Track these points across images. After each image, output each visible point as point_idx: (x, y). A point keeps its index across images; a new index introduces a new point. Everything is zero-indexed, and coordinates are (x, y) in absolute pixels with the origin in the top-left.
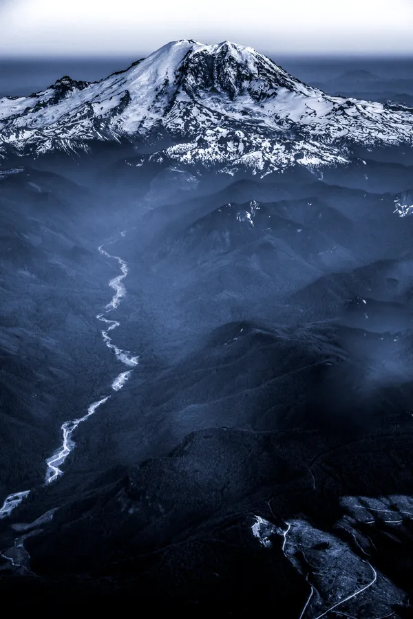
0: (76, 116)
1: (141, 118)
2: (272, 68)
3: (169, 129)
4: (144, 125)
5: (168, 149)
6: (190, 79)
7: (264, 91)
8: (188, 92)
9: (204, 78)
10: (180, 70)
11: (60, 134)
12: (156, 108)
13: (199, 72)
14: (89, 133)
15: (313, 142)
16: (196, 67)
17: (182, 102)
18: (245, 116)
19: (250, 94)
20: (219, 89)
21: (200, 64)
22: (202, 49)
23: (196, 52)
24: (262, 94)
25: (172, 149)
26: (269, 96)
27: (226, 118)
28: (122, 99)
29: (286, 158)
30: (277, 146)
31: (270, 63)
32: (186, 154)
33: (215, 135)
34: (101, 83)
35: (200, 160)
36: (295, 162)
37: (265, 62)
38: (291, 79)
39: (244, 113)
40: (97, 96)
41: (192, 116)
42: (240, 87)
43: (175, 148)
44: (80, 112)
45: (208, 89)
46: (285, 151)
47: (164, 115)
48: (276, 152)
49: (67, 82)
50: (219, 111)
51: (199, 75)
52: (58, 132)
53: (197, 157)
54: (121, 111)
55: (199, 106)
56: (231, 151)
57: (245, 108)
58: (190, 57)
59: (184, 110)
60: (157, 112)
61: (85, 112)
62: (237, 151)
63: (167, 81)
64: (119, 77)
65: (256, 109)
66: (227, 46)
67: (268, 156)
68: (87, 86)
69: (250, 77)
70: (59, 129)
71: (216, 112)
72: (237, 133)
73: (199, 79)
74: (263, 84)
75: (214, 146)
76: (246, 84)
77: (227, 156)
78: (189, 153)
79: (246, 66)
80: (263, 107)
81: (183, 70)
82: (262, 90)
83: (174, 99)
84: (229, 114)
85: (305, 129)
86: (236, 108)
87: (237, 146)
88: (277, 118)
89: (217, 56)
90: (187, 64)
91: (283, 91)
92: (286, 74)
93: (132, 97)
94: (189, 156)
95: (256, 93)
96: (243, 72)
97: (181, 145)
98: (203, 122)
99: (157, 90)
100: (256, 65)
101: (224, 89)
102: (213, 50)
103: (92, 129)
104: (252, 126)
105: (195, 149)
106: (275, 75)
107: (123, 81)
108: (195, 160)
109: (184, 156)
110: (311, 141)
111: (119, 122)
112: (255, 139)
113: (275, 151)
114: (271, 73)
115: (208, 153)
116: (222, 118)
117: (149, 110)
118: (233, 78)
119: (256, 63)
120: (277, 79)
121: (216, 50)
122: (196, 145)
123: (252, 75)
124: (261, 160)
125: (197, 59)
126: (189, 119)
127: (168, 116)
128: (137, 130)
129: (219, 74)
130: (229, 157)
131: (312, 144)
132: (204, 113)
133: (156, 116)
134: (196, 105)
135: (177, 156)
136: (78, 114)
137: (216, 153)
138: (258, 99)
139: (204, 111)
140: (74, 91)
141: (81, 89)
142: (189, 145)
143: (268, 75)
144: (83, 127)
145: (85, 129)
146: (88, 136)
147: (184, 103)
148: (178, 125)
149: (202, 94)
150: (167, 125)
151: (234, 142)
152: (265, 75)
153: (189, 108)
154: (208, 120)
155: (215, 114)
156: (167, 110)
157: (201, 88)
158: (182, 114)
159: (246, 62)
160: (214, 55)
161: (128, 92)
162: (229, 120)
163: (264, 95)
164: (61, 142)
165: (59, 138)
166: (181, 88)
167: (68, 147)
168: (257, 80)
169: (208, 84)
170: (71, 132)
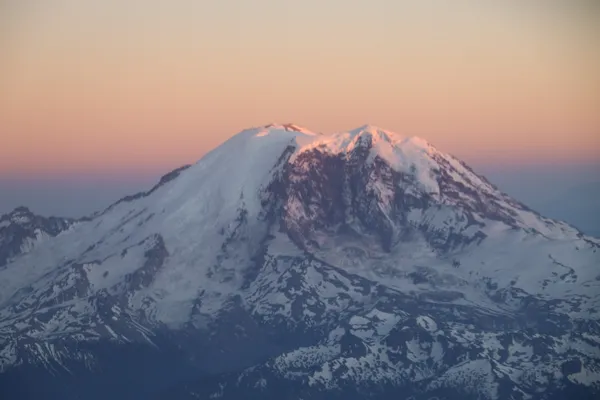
0: (51, 291)
1: (192, 294)
2: (469, 181)
3: (260, 317)
4: (203, 309)
5: (278, 360)
6: (294, 207)
7: (457, 231)
8: (292, 235)
9: (323, 204)
10: (270, 188)
11: (27, 330)
12: (224, 270)
13: (311, 193)
14: (89, 327)
15: (590, 337)
16: (305, 182)
17: (281, 257)
18: (420, 285)
19: (428, 238)
20: (358, 229)
21: (312, 173)
22: (316, 144)
23: (302, 150)
24: (452, 236)
25: (287, 360)
26: (468, 241)
27: (382, 289)
28: (148, 254)
29: (544, 374)
30: (515, 347)
31: (461, 169)
32: (320, 370)
33: (370, 326)
34: (96, 221)
35: (350, 381)
36: (565, 380)
37: (452, 169)
38: (508, 202)
39: (417, 278)
40: (91, 248)
41: (306, 287)
42: (403, 222)
43: (291, 357)
44: (59, 284)
45: (336, 228)
46: (534, 357)
47: (245, 286)
48: (515, 359)
49: (24, 219)
50: (362, 274)
51: (313, 199)
52: (21, 326)
53: (344, 377)
54: (148, 280)
55: (319, 265)
56: (415, 360)
57: (420, 268)
58: (292, 161)
59: (288, 275)
60: (228, 279)
61: (71, 283)
62: (430, 361)
63: (244, 213)
64: (137, 205)
65: (443, 269)
66: (369, 136)
67: (504, 369)
68: (65, 227)
69: (424, 201)
70: (23, 320)
71: (357, 277)
72: (420, 320)
73: (313, 208)
74: (452, 214)
75: (376, 351)
76: (415, 215)
77: (408, 371)
78: (326, 366)
79: (413, 178)
80: (456, 264)
81: (278, 189)
82: (452, 228)
83: (264, 251)
84: (385, 281)
85: (557, 310)
86: (400, 268)
87: (429, 350)
88: (491, 286)
89: (348, 158)
90: (286, 176)
91: (497, 229)
92: (496, 194)
93: (170, 249)
94: (325, 374)
95: (440, 235)
96: (408, 191)
97: (305, 349)
98: (332, 300)
99: (222, 232)
100: (435, 176)
101: (369, 227)
102: (340, 145)
103: (94, 319)
104: (441, 305)
105: (338, 357)
106: (474, 194)
107: (145, 215)
108: (341, 382)
109: (317, 375)
110: (585, 335)
111: (148, 303)
112: (461, 333)
113: (511, 359)
114: (467, 191)
115: (367, 365)
116: (373, 289)
117: (209, 275)
118: (387, 203)
119: (435, 171)
120: (482, 204)
121: (345, 144)
122: (337, 350)
123: (426, 197)
124: (490, 379)
125: (306, 166)
126: (300, 293)
127: (254, 286)
128: (187, 319)
129: (355, 194)
130: (413, 374)
131: (587, 341)
132: (331, 281)
133: (229, 290)
134: (313, 263)
135: (299, 374)
136: (56, 289)
137: (385, 367)
138: (445, 248)
139: (331, 276)
140: (39, 237)
141: (54, 233)
142: (322, 349)
143: (461, 195)
144: (75, 314)
145: (78, 321)
146: (87, 335)
147: (286, 258)
148: (277, 307)
149: (321, 241)
150: (253, 307)
151: (421, 341)
152: (455, 196)
153: (298, 269)
154: (343, 296)
155: (356, 282)
156: (250, 276)
157: (318, 226)
158: (284, 284)
159: (413, 168)
160: (341, 155)
161: (160, 239)
162: (387, 295)
163: (457, 239)
164: (35, 348)
165: (31, 341)
166: (277, 227)
167: (51, 359)
168: (439, 207)
169: (332, 217)
170: (49, 326)
